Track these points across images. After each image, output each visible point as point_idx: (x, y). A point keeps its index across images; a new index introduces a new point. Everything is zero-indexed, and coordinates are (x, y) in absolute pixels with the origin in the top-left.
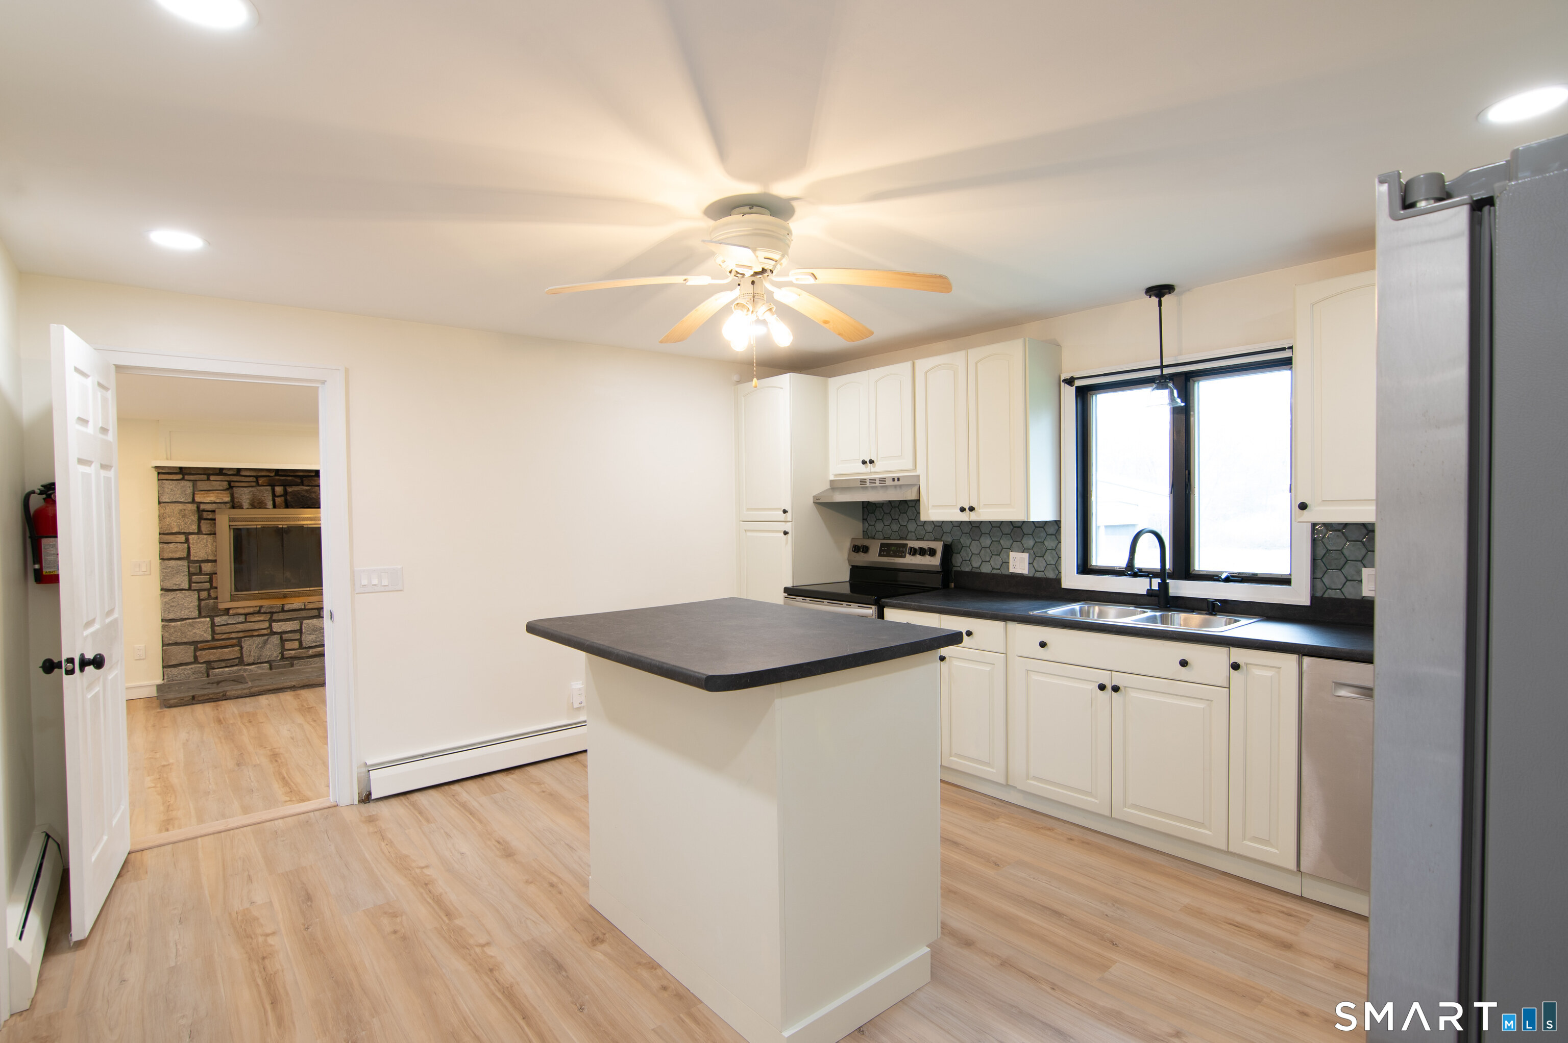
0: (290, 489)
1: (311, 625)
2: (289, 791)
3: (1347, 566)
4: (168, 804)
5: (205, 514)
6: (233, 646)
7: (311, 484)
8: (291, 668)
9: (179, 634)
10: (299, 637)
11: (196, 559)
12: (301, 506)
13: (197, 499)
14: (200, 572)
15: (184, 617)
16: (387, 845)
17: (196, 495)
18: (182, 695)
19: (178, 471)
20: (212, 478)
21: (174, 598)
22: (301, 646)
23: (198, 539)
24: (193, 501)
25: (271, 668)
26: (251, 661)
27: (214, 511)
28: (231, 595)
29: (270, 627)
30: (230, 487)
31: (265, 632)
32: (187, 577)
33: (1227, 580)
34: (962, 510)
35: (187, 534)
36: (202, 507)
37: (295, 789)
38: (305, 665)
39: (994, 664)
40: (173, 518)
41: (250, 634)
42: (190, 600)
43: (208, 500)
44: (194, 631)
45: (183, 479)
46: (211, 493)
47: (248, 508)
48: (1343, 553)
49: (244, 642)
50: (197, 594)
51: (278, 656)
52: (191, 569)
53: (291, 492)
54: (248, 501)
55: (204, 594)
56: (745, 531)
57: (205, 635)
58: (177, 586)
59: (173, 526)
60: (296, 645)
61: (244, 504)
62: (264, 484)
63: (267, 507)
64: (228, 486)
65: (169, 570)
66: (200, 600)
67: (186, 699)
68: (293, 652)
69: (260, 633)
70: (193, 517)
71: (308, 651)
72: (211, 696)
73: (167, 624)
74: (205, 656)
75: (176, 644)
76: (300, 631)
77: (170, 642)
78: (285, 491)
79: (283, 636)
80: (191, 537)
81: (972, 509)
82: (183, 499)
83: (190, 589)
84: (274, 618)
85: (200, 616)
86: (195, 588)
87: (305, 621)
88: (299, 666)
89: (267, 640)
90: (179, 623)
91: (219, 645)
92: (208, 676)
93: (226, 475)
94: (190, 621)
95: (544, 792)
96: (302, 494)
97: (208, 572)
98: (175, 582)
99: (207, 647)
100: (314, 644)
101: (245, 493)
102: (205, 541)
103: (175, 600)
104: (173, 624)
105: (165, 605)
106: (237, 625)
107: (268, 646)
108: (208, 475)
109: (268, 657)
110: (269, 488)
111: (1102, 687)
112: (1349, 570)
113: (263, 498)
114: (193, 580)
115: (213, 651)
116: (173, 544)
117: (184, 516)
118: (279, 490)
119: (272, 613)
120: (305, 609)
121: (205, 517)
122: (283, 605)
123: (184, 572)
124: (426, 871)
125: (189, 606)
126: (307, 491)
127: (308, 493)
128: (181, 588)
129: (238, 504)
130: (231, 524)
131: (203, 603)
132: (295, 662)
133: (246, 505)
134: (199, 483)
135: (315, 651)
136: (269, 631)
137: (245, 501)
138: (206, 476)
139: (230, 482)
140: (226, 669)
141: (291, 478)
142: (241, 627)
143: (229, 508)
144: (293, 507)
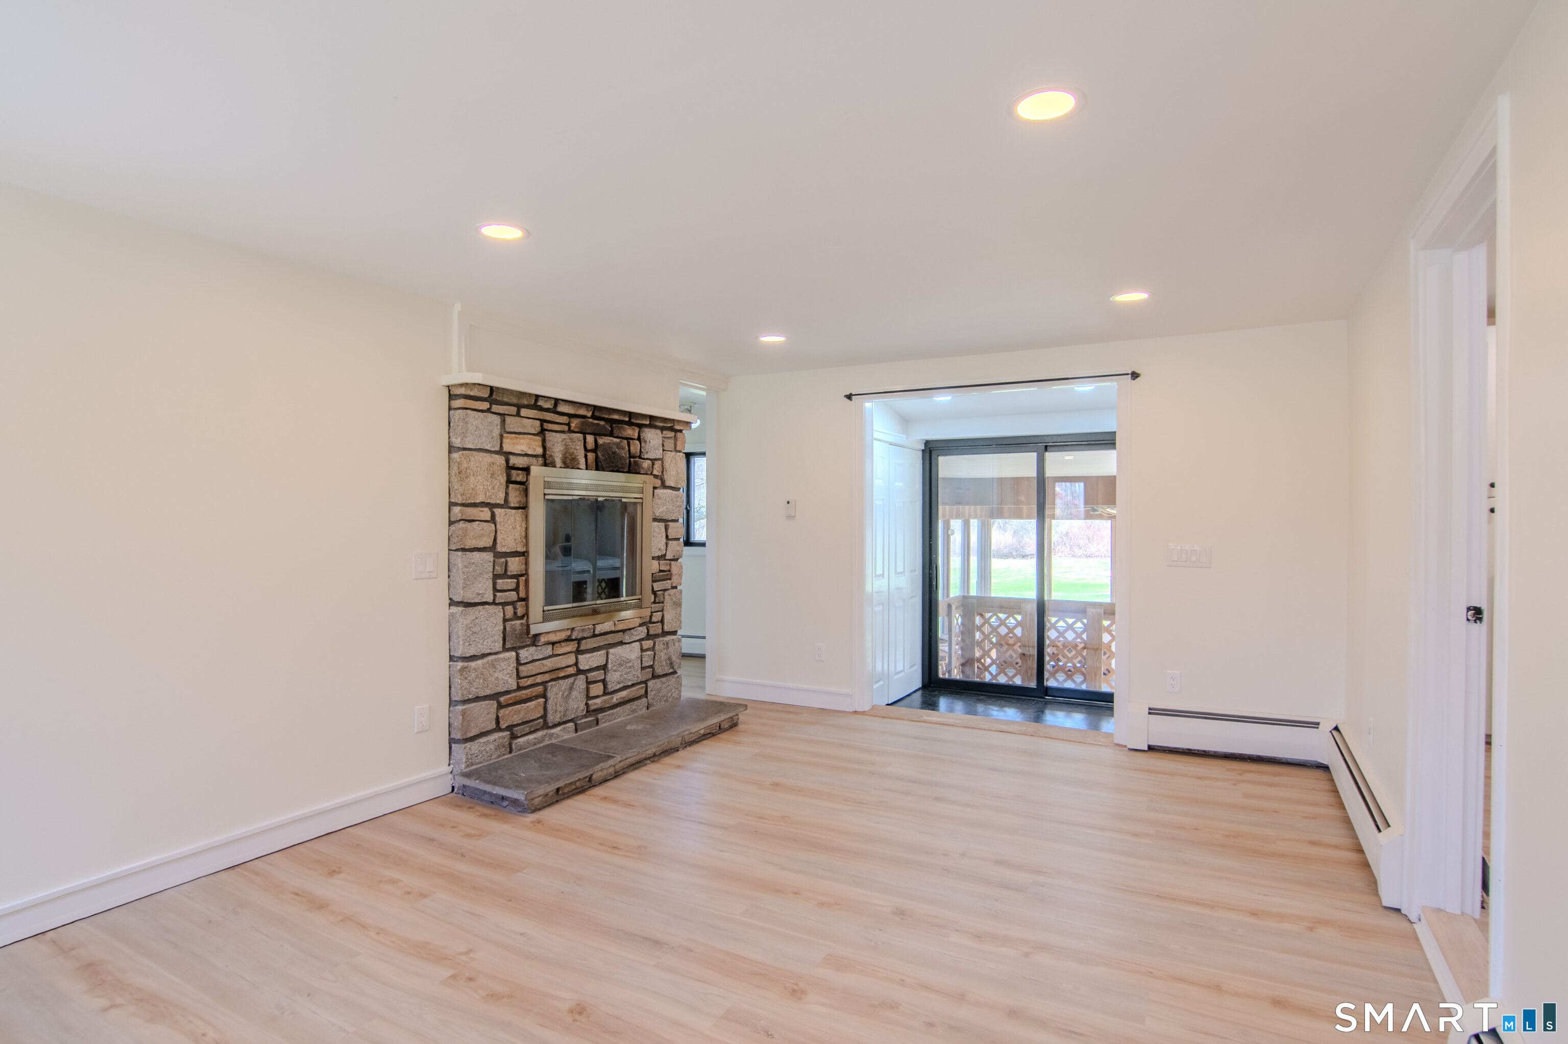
0: (601, 441)
1: (618, 658)
5: (514, 472)
6: (537, 697)
7: (620, 435)
8: (596, 728)
9: (482, 680)
11: (504, 550)
12: (612, 469)
14: (505, 575)
15: (486, 652)
17: (504, 440)
19: (486, 394)
20: (524, 412)
21: (476, 618)
23: (506, 515)
24: (500, 452)
25: (578, 729)
26: (557, 720)
27: (525, 469)
28: (544, 611)
29: (577, 661)
30: (542, 432)
31: (572, 670)
32: (491, 581)
35: (491, 506)
36: (514, 461)
38: (610, 721)
40: (479, 477)
41: (556, 675)
42: (495, 622)
43: (518, 449)
44: (496, 675)
45: (489, 410)
46: (520, 438)
47: (561, 467)
49: (550, 690)
50: (502, 610)
51: (583, 710)
52: (497, 567)
53: (601, 445)
54: (560, 456)
55: (509, 610)
57: (510, 680)
58: (480, 597)
59: (478, 492)
60: (600, 688)
61: (557, 459)
62: (576, 430)
63: (580, 467)
64: (538, 429)
65: (471, 569)
66: (505, 620)
67: (550, 794)
68: (597, 701)
69: (567, 673)
70: (501, 477)
71: (612, 698)
72: (578, 784)
73: (466, 664)
74: (512, 716)
75: (477, 699)
76: (604, 667)
77: (470, 697)
78: (597, 441)
79: (589, 675)
80: (498, 511)
82: (489, 445)
83: (494, 603)
84: (582, 648)
85: (505, 649)
86: (501, 601)
87: (609, 651)
88: (607, 721)
89: (573, 684)
90: (480, 662)
91: (524, 697)
93: (541, 409)
94: (493, 657)
96: (613, 450)
97: (515, 573)
98: (477, 591)
99: (511, 702)
101: (557, 442)
102: (512, 519)
103: (476, 621)
104: (473, 664)
105: (466, 631)
106: (544, 662)
107: (573, 694)
108: (519, 407)
109: (575, 711)
110: (580, 436)
113: (575, 451)
114: (498, 587)
115: (517, 707)
116: (477, 523)
117: (490, 475)
118: (590, 439)
119: (579, 641)
120: (614, 631)
121: (515, 479)
122: (594, 625)
123: (487, 573)
125: (494, 632)
126: (617, 446)
128: (484, 600)
129: (551, 459)
130: (547, 491)
131: (508, 624)
132: (600, 716)
133: (559, 463)
134: (509, 420)
135: (618, 697)
136: (575, 669)
137: (557, 456)
138: (515, 409)
139: (543, 421)
140: (531, 737)
141: (602, 423)
142: (549, 664)
143: (541, 466)
144: (603, 470)
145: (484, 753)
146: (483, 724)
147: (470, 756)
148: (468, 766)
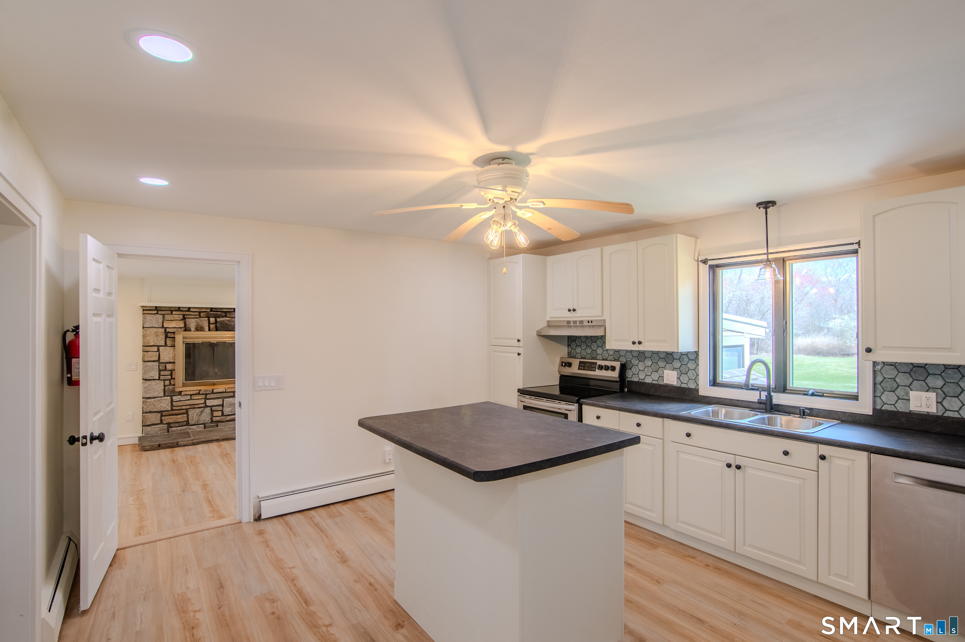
1: (229, 402)
2: (212, 510)
3: (898, 389)
4: (142, 516)
5: (169, 334)
6: (183, 414)
7: (231, 317)
8: (217, 428)
9: (152, 406)
10: (222, 409)
11: (163, 361)
12: (225, 330)
13: (165, 326)
14: (165, 369)
15: (155, 396)
16: (270, 551)
17: (164, 323)
18: (153, 444)
19: (154, 308)
20: (174, 313)
21: (150, 385)
22: (223, 415)
23: (165, 349)
24: (163, 327)
25: (205, 428)
26: (193, 423)
27: (174, 333)
28: (183, 383)
29: (205, 402)
30: (184, 318)
31: (202, 405)
32: (158, 372)
33: (813, 395)
34: (634, 343)
35: (158, 346)
36: (168, 330)
37: (216, 509)
38: (225, 426)
39: (655, 446)
40: (151, 337)
41: (193, 407)
42: (159, 386)
43: (171, 326)
44: (161, 405)
45: (157, 313)
46: (173, 322)
47: (194, 331)
48: (895, 381)
49: (190, 412)
50: (163, 382)
51: (209, 421)
52: (160, 367)
53: (219, 321)
54: (194, 327)
55: (167, 383)
56: (493, 351)
57: (167, 407)
58: (152, 377)
59: (151, 342)
60: (220, 413)
61: (192, 328)
62: (204, 317)
63: (205, 330)
64: (183, 318)
65: (148, 368)
66: (165, 386)
67: (155, 446)
68: (218, 418)
69: (199, 406)
70: (162, 336)
71: (227, 418)
72: (169, 445)
73: (145, 400)
74: (166, 419)
75: (151, 412)
76: (222, 405)
77: (147, 411)
78: (216, 320)
79: (213, 408)
80: (160, 348)
81: (640, 343)
82: (157, 325)
83: (159, 379)
84: (207, 397)
85: (165, 395)
86: (162, 379)
87: (225, 399)
88: (221, 426)
89: (203, 410)
90: (152, 400)
91: (175, 413)
92: (168, 432)
93: (182, 311)
94: (159, 398)
95: (366, 517)
96: (226, 323)
97: (170, 369)
98: (151, 375)
99: (168, 414)
100: (230, 413)
101: (192, 322)
102: (168, 350)
103: (150, 386)
104: (149, 400)
105: (145, 389)
106: (186, 401)
107: (203, 414)
108: (172, 311)
109: (203, 421)
110: (207, 319)
111: (729, 466)
112: (900, 392)
113: (203, 325)
114: (161, 374)
115: (171, 416)
116: (150, 352)
117: (157, 336)
118: (212, 320)
119: (206, 394)
120: (225, 392)
121: (169, 336)
122: (213, 389)
123: (156, 369)
124: (294, 571)
125: (159, 390)
126: (228, 321)
127: (229, 322)
128: (154, 379)
129: (189, 328)
130: (184, 340)
131: (166, 388)
132: (219, 424)
133: (193, 329)
134: (166, 316)
135: (230, 417)
136: (204, 405)
137: (193, 327)
138: (170, 312)
139: (184, 315)
140: (179, 428)
141: (219, 313)
142: (188, 402)
143: (183, 331)
144: (220, 330)
145: (154, 431)
146: (153, 421)
147: (146, 431)
148: (146, 435)
